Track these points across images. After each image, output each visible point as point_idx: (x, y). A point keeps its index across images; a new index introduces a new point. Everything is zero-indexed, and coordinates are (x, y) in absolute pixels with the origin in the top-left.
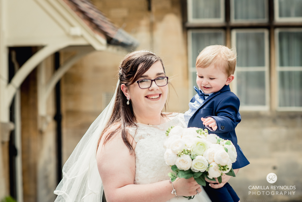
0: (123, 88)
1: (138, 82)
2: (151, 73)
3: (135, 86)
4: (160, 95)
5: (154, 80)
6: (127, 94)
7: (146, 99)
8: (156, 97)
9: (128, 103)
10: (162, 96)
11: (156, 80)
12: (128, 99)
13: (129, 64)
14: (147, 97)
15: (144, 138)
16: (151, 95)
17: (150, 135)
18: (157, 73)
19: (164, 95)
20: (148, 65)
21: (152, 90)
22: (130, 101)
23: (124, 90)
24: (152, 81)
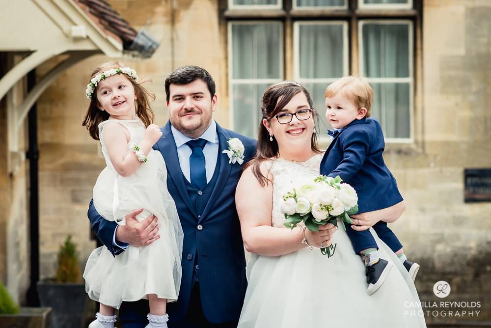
0: (265, 123)
1: (277, 117)
2: (291, 106)
3: (274, 120)
4: (303, 129)
5: (295, 114)
6: (270, 129)
7: (287, 134)
8: (298, 132)
9: (271, 139)
10: (305, 130)
11: (297, 114)
12: (271, 135)
13: (269, 97)
14: (288, 132)
15: (279, 174)
16: (292, 130)
17: (285, 171)
18: (298, 106)
19: (308, 129)
20: (288, 97)
21: (292, 125)
22: (273, 137)
23: (266, 125)
24: (292, 115)
